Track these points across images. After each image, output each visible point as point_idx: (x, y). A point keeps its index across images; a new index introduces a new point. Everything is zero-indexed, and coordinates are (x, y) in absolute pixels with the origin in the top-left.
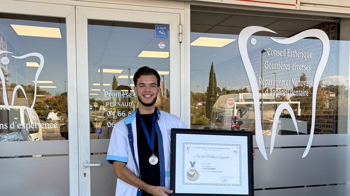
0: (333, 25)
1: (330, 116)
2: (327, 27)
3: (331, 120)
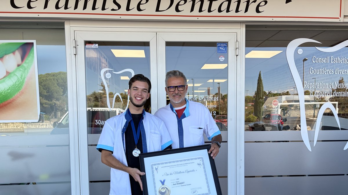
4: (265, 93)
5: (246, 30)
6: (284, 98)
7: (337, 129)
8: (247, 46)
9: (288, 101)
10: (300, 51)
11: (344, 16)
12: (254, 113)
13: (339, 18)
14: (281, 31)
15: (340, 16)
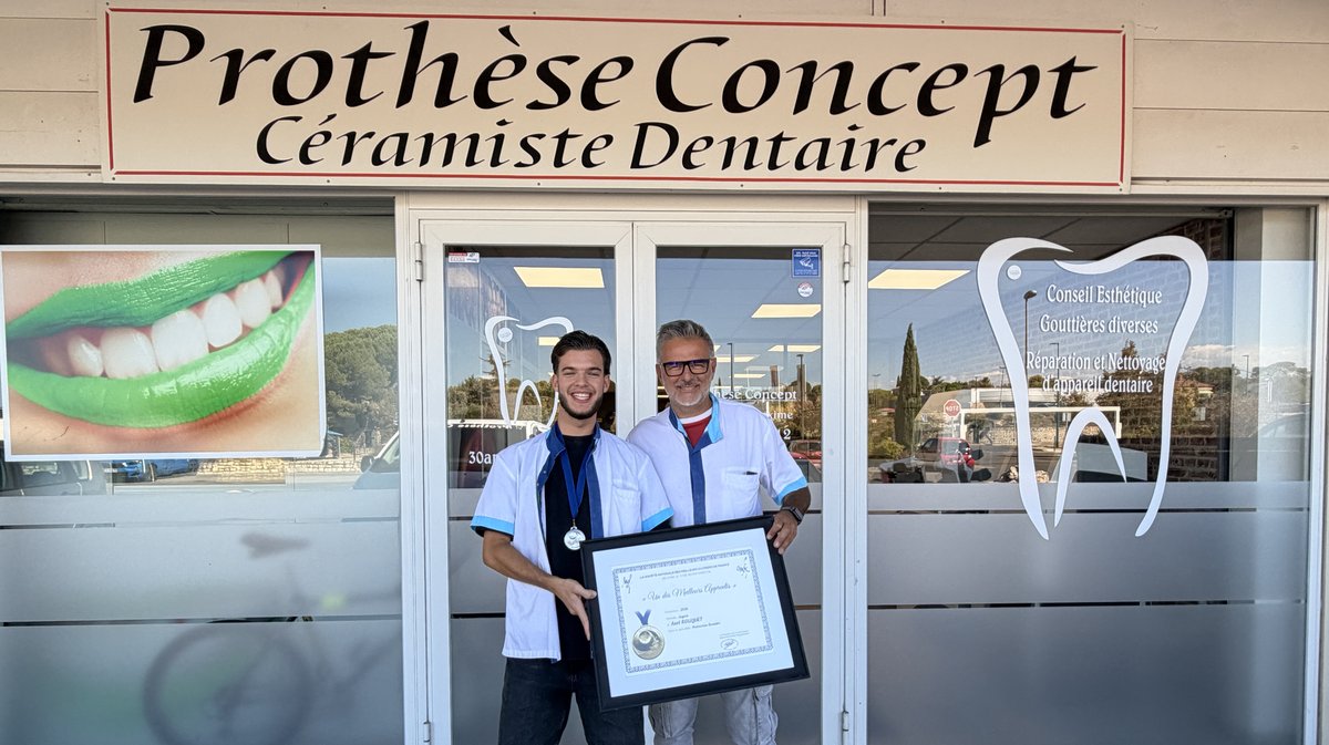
0: (1214, 225)
1: (1207, 439)
2: (1200, 231)
3: (1212, 449)
4: (924, 381)
5: (870, 217)
6: (975, 394)
7: (1119, 479)
8: (871, 257)
9: (988, 404)
10: (1015, 271)
11: (1133, 179)
12: (894, 436)
13: (1117, 185)
14: (962, 218)
15: (1121, 180)
